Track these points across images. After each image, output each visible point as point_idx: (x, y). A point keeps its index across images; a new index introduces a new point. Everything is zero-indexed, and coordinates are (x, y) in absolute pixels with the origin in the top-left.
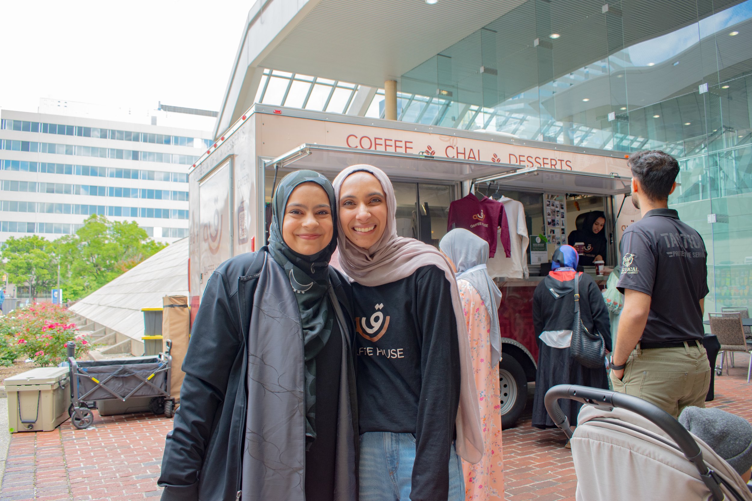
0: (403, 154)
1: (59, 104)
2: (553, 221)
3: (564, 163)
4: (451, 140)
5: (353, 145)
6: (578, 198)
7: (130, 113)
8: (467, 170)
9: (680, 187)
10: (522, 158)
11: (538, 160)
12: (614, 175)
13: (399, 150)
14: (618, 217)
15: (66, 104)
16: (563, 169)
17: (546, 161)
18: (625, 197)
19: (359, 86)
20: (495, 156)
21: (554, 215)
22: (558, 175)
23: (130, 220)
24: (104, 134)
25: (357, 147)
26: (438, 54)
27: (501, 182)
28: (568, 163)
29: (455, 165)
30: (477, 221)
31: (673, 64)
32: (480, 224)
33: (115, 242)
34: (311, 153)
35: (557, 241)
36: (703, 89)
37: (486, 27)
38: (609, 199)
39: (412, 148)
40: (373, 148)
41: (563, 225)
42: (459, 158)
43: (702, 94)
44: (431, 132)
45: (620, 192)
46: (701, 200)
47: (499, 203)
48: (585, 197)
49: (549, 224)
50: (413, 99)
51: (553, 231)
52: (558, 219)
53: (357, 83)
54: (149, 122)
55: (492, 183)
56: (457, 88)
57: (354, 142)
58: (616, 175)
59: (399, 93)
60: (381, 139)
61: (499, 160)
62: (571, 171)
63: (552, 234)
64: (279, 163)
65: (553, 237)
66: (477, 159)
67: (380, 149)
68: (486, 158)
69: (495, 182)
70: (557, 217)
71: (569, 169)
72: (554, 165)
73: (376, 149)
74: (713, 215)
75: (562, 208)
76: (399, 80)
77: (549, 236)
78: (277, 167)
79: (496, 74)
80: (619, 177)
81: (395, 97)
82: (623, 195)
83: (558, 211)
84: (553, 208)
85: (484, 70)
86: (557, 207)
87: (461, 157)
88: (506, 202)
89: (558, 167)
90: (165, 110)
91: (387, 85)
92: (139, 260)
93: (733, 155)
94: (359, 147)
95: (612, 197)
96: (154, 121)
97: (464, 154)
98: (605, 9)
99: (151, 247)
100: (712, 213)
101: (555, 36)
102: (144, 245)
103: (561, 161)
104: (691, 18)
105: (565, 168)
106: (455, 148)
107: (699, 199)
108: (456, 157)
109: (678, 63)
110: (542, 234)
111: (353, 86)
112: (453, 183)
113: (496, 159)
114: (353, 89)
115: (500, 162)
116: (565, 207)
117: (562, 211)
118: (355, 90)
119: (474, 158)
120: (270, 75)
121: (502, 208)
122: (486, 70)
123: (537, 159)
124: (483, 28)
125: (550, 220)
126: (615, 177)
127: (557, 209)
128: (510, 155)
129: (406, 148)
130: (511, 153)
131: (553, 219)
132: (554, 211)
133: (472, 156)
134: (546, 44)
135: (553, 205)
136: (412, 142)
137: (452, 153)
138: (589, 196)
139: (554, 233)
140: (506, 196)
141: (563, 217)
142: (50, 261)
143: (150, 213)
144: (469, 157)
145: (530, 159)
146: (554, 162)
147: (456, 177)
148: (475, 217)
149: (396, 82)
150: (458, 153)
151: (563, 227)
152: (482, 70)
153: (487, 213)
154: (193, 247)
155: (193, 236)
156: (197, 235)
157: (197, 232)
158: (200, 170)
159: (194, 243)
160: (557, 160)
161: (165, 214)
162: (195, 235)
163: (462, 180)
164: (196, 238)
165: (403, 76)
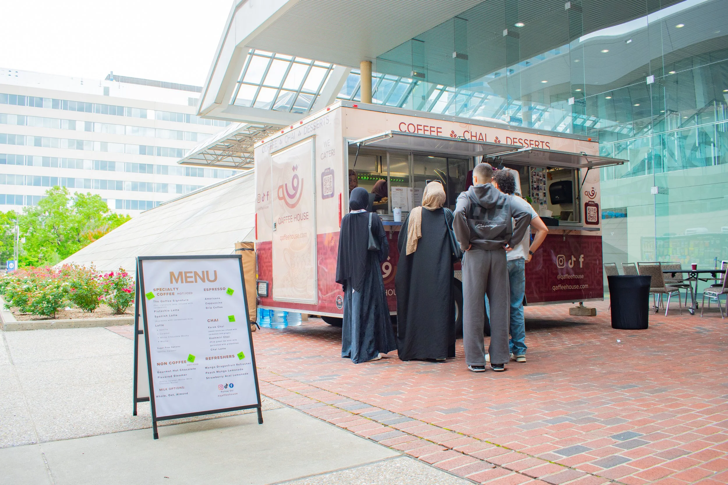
0: (436, 136)
1: (10, 73)
2: (538, 187)
3: (544, 144)
4: (467, 127)
5: (403, 130)
6: (552, 170)
7: (83, 83)
8: (479, 148)
9: (629, 163)
10: (515, 140)
12: (582, 153)
13: (433, 133)
14: (583, 184)
15: (16, 74)
16: (544, 148)
17: (532, 142)
18: (588, 170)
19: (334, 66)
20: (497, 138)
21: (538, 183)
22: (542, 153)
23: (94, 192)
24: (56, 104)
25: (406, 131)
26: (413, 39)
27: (503, 158)
28: (547, 144)
29: (469, 144)
31: (626, 41)
33: (76, 214)
34: (393, 136)
35: (540, 202)
36: (650, 80)
37: (458, 16)
38: (576, 172)
39: (441, 132)
40: (416, 132)
41: (545, 190)
42: (473, 139)
43: (649, 84)
44: (454, 121)
45: (584, 166)
46: (646, 175)
48: (557, 170)
49: (535, 189)
50: (383, 78)
51: (538, 195)
52: (541, 185)
53: (333, 63)
54: (101, 92)
55: (497, 158)
56: (427, 69)
57: (404, 128)
58: (584, 154)
59: (374, 74)
60: (434, 127)
61: (499, 141)
62: (549, 150)
64: (362, 143)
65: (538, 199)
66: (485, 141)
67: (421, 132)
68: (491, 140)
69: (499, 157)
70: (540, 184)
71: (548, 148)
72: (537, 146)
73: (418, 132)
74: (655, 187)
75: (544, 178)
76: (374, 61)
78: (360, 145)
79: (467, 59)
80: (586, 155)
81: (371, 77)
82: (587, 169)
83: (541, 180)
85: (457, 55)
86: (541, 177)
87: (474, 139)
89: (540, 147)
91: (363, 66)
92: (105, 230)
93: (676, 136)
94: (407, 131)
95: (578, 170)
96: (106, 91)
97: (476, 136)
98: (568, 6)
100: (655, 186)
101: (520, 25)
102: (105, 217)
103: (542, 142)
104: (641, 12)
105: (545, 147)
106: (470, 132)
107: (645, 175)
108: (470, 139)
109: (630, 41)
110: (528, 196)
111: (328, 65)
112: (467, 158)
113: (498, 141)
114: (328, 68)
115: (500, 143)
116: (546, 176)
117: (544, 179)
118: (330, 69)
119: (483, 140)
120: (252, 54)
122: (458, 56)
123: (526, 141)
124: (456, 17)
125: (535, 186)
126: (583, 155)
127: (541, 178)
128: (507, 137)
129: (438, 132)
131: (538, 185)
132: (538, 180)
133: (481, 138)
134: (514, 34)
135: (538, 175)
136: (441, 128)
137: (468, 136)
138: (560, 169)
139: (538, 196)
141: (545, 184)
142: (5, 232)
143: (104, 184)
144: (479, 139)
145: (520, 141)
146: (537, 143)
147: (470, 153)
149: (371, 62)
150: (472, 136)
151: (545, 192)
152: (454, 55)
154: (262, 204)
155: (262, 195)
156: (268, 195)
157: (268, 192)
158: (271, 144)
159: (263, 201)
160: (539, 142)
161: (119, 186)
162: (264, 195)
163: (475, 155)
164: (266, 197)
165: (378, 58)
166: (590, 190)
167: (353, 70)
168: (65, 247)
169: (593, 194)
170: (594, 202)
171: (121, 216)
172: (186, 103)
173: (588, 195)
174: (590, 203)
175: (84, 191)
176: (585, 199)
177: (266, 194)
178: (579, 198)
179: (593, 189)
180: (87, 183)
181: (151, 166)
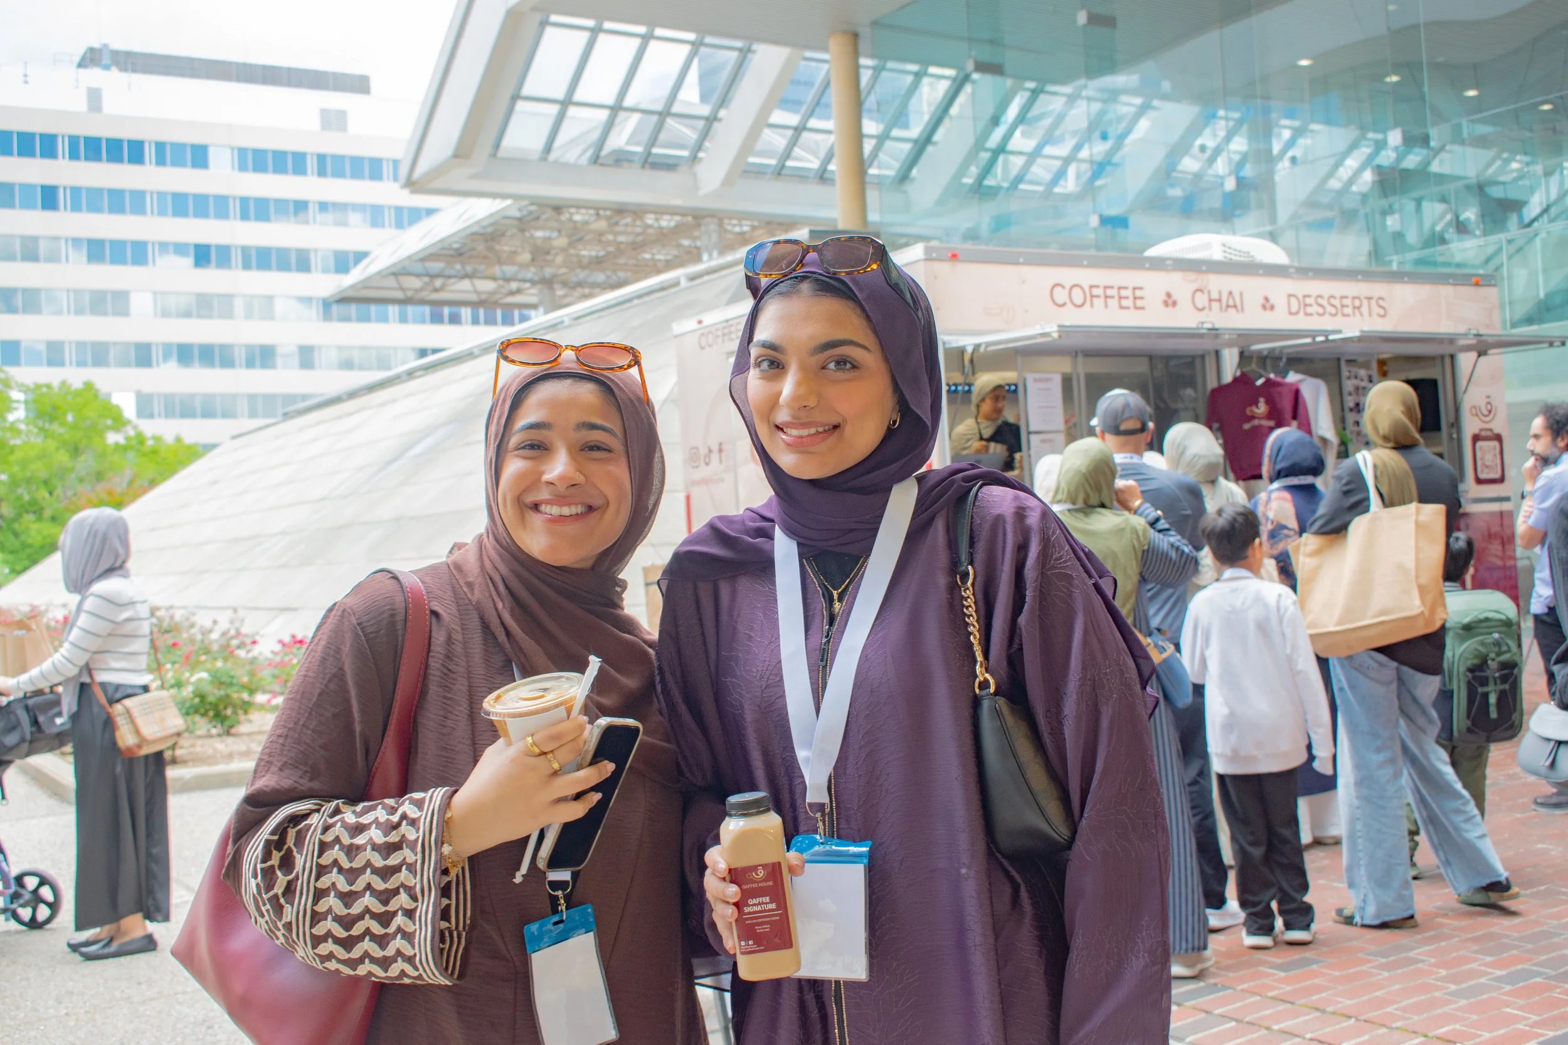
3: (1373, 302)
4: (1199, 279)
5: (1060, 301)
7: (28, 79)
10: (1308, 301)
11: (1333, 301)
13: (1125, 303)
14: (1465, 392)
17: (1345, 302)
18: (1479, 357)
19: (757, 46)
20: (1267, 300)
21: (1357, 394)
23: (75, 376)
27: (1286, 351)
28: (1381, 302)
30: (1253, 417)
32: (1256, 422)
33: (39, 441)
38: (1448, 361)
39: (1143, 298)
40: (1088, 304)
42: (1212, 309)
45: (1468, 349)
47: (1291, 385)
49: (1351, 410)
50: (883, 69)
53: (752, 38)
54: (80, 104)
59: (863, 61)
61: (1273, 308)
63: (1356, 429)
67: (1099, 303)
72: (1359, 308)
73: (1092, 304)
76: (865, 32)
77: (1352, 432)
78: (974, 350)
79: (1114, 27)
82: (1475, 355)
84: (1355, 382)
85: (1088, 18)
86: (1362, 380)
87: (1215, 306)
88: (1300, 381)
89: (1366, 311)
90: (124, 69)
91: (835, 42)
92: (124, 485)
95: (1453, 358)
96: (95, 99)
97: (1219, 301)
99: (138, 451)
102: (117, 444)
103: (1369, 298)
105: (1376, 311)
108: (1207, 308)
110: (1341, 430)
111: (740, 43)
113: (1269, 307)
114: (740, 50)
115: (1275, 312)
119: (1236, 307)
120: (544, 23)
121: (1297, 393)
122: (1093, 19)
125: (1351, 404)
127: (1362, 384)
128: (1290, 296)
129: (1135, 298)
130: (1291, 292)
131: (1357, 401)
132: (1357, 388)
133: (1231, 303)
135: (1356, 377)
136: (1142, 288)
137: (1200, 302)
140: (1297, 371)
144: (1228, 306)
145: (1320, 301)
146: (1357, 303)
148: (1251, 411)
149: (856, 35)
150: (1211, 300)
152: (1082, 18)
153: (1270, 402)
154: (703, 472)
155: (703, 451)
156: (720, 451)
157: (721, 444)
158: (726, 331)
159: (707, 464)
160: (1362, 298)
161: (143, 355)
162: (710, 451)
163: (1218, 348)
164: (715, 457)
165: (875, 24)
166: (1482, 403)
167: (808, 54)
168: (16, 535)
169: (1490, 412)
170: (1491, 430)
171: (158, 439)
172: (315, 124)
173: (1477, 415)
174: (1483, 434)
175: (52, 376)
176: (1470, 426)
177: (715, 448)
178: (1456, 424)
179: (1489, 400)
180: (54, 354)
181: (228, 299)
